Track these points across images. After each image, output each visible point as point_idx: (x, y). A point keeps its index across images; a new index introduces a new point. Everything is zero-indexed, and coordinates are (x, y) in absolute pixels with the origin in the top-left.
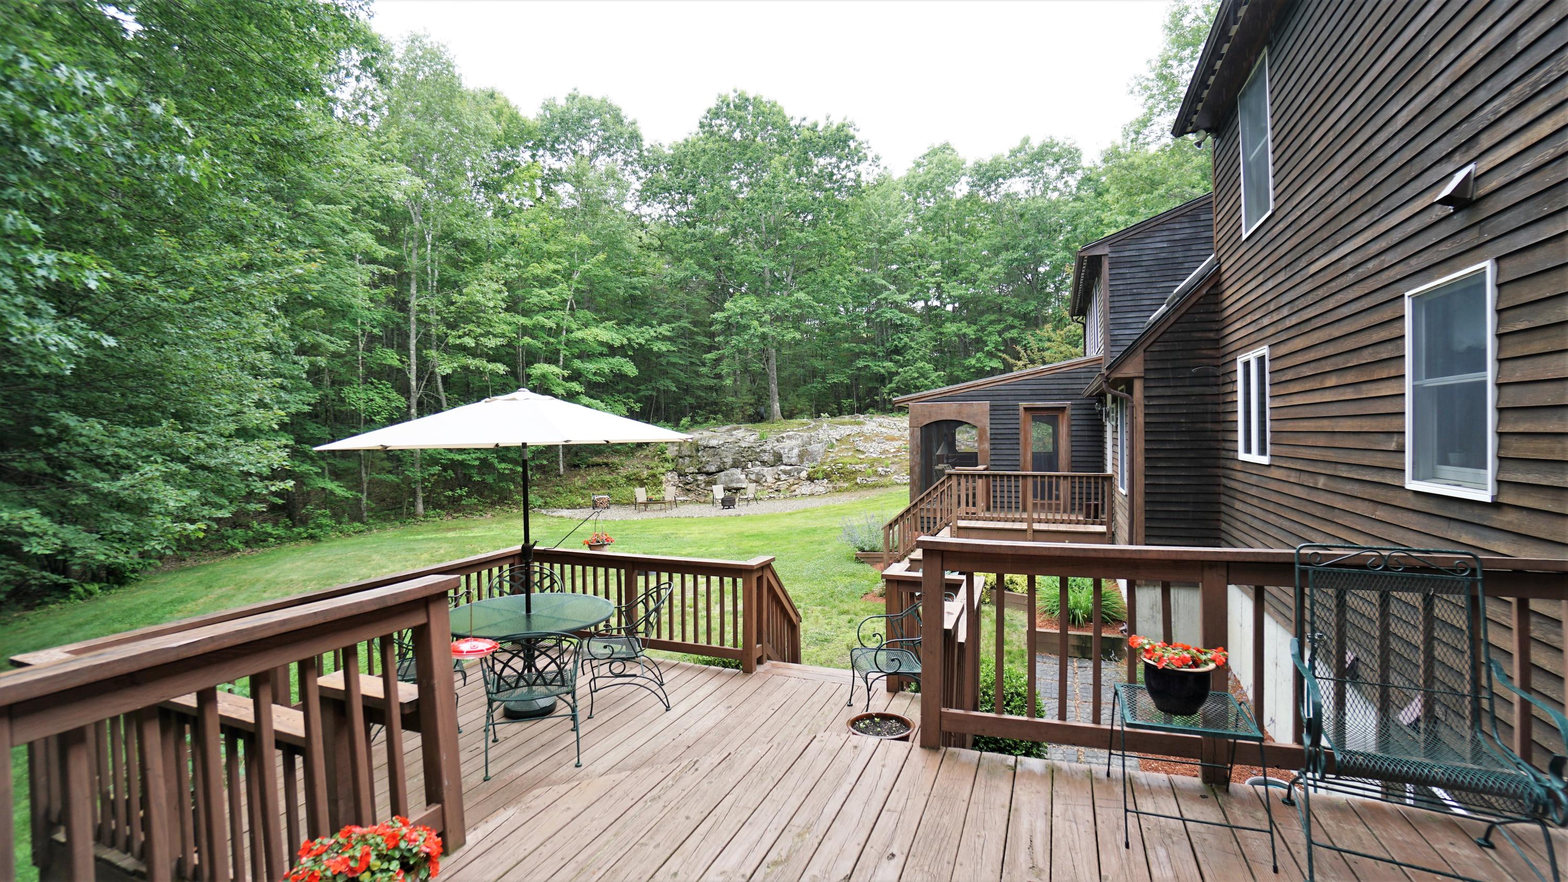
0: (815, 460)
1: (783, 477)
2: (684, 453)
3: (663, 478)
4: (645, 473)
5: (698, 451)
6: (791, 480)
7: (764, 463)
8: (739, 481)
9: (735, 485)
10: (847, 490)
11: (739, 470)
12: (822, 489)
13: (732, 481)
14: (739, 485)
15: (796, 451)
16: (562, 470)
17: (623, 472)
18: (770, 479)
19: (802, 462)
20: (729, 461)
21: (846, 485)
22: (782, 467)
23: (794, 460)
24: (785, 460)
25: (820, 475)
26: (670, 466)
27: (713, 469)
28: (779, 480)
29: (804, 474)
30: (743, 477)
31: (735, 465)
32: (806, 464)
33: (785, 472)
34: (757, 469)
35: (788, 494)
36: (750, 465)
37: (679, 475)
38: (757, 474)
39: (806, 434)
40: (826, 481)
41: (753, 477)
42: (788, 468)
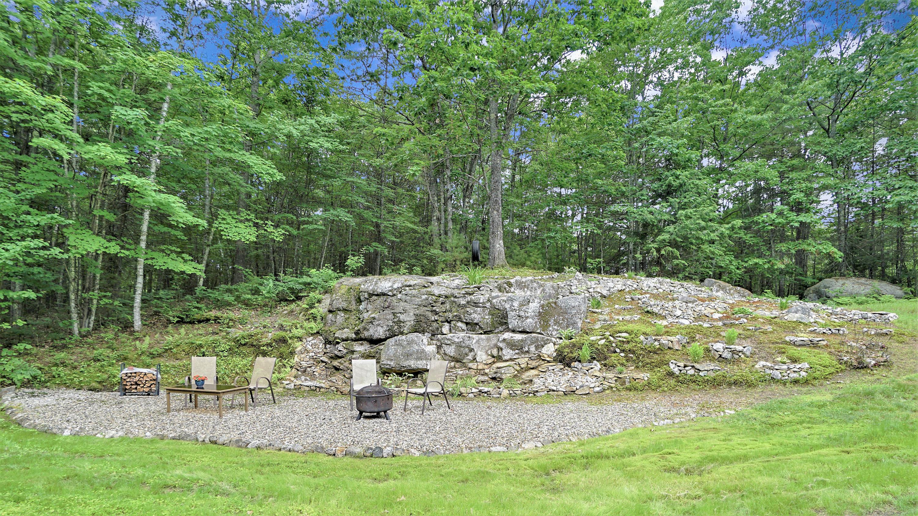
0: (572, 324)
1: (507, 353)
2: (336, 305)
3: (299, 346)
4: (270, 336)
5: (359, 301)
6: (523, 361)
7: (472, 326)
8: (422, 355)
9: (413, 364)
10: (649, 386)
11: (425, 338)
12: (591, 382)
13: (408, 356)
14: (420, 364)
15: (534, 306)
16: (138, 324)
17: (237, 332)
18: (482, 356)
19: (545, 326)
20: (409, 319)
21: (644, 376)
22: (507, 335)
23: (529, 323)
24: (513, 323)
25: (586, 353)
26: (314, 326)
27: (379, 332)
28: (499, 358)
29: (549, 350)
30: (431, 349)
31: (417, 329)
32: (554, 330)
33: (512, 345)
34: (459, 336)
35: (518, 389)
36: (446, 328)
37: (327, 342)
38: (459, 346)
39: (549, 284)
40: (597, 365)
41: (451, 350)
42: (518, 337)
